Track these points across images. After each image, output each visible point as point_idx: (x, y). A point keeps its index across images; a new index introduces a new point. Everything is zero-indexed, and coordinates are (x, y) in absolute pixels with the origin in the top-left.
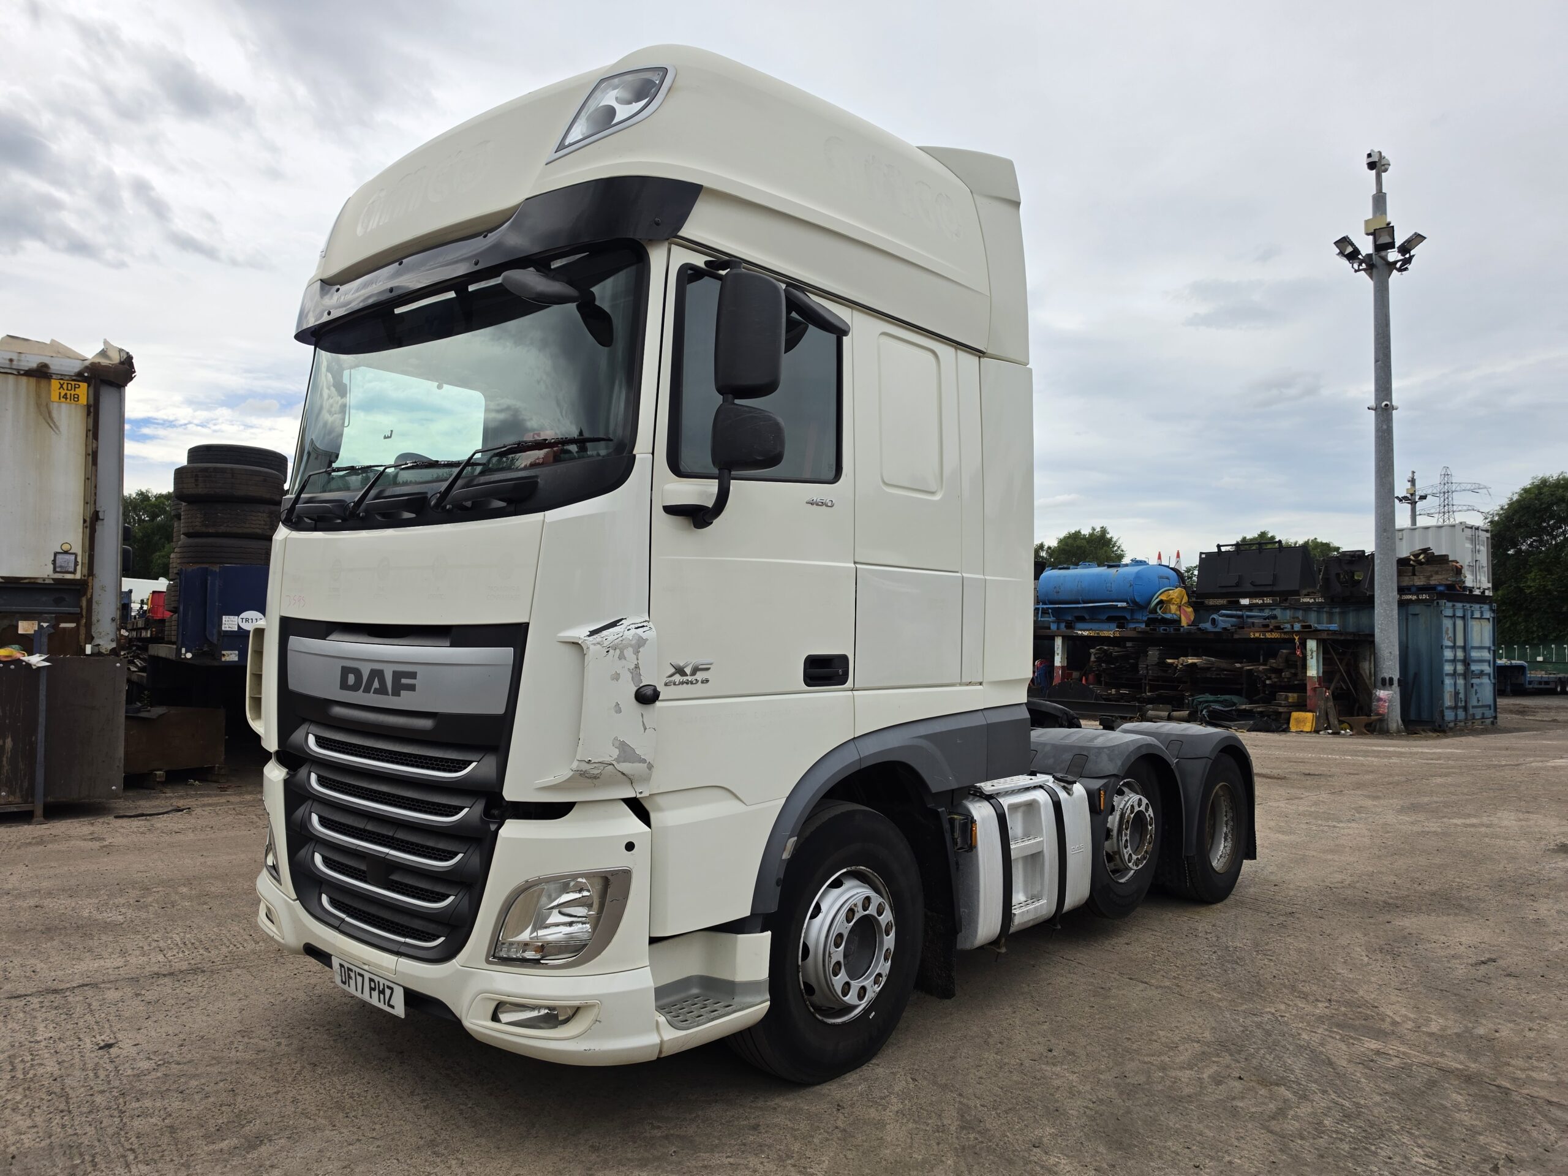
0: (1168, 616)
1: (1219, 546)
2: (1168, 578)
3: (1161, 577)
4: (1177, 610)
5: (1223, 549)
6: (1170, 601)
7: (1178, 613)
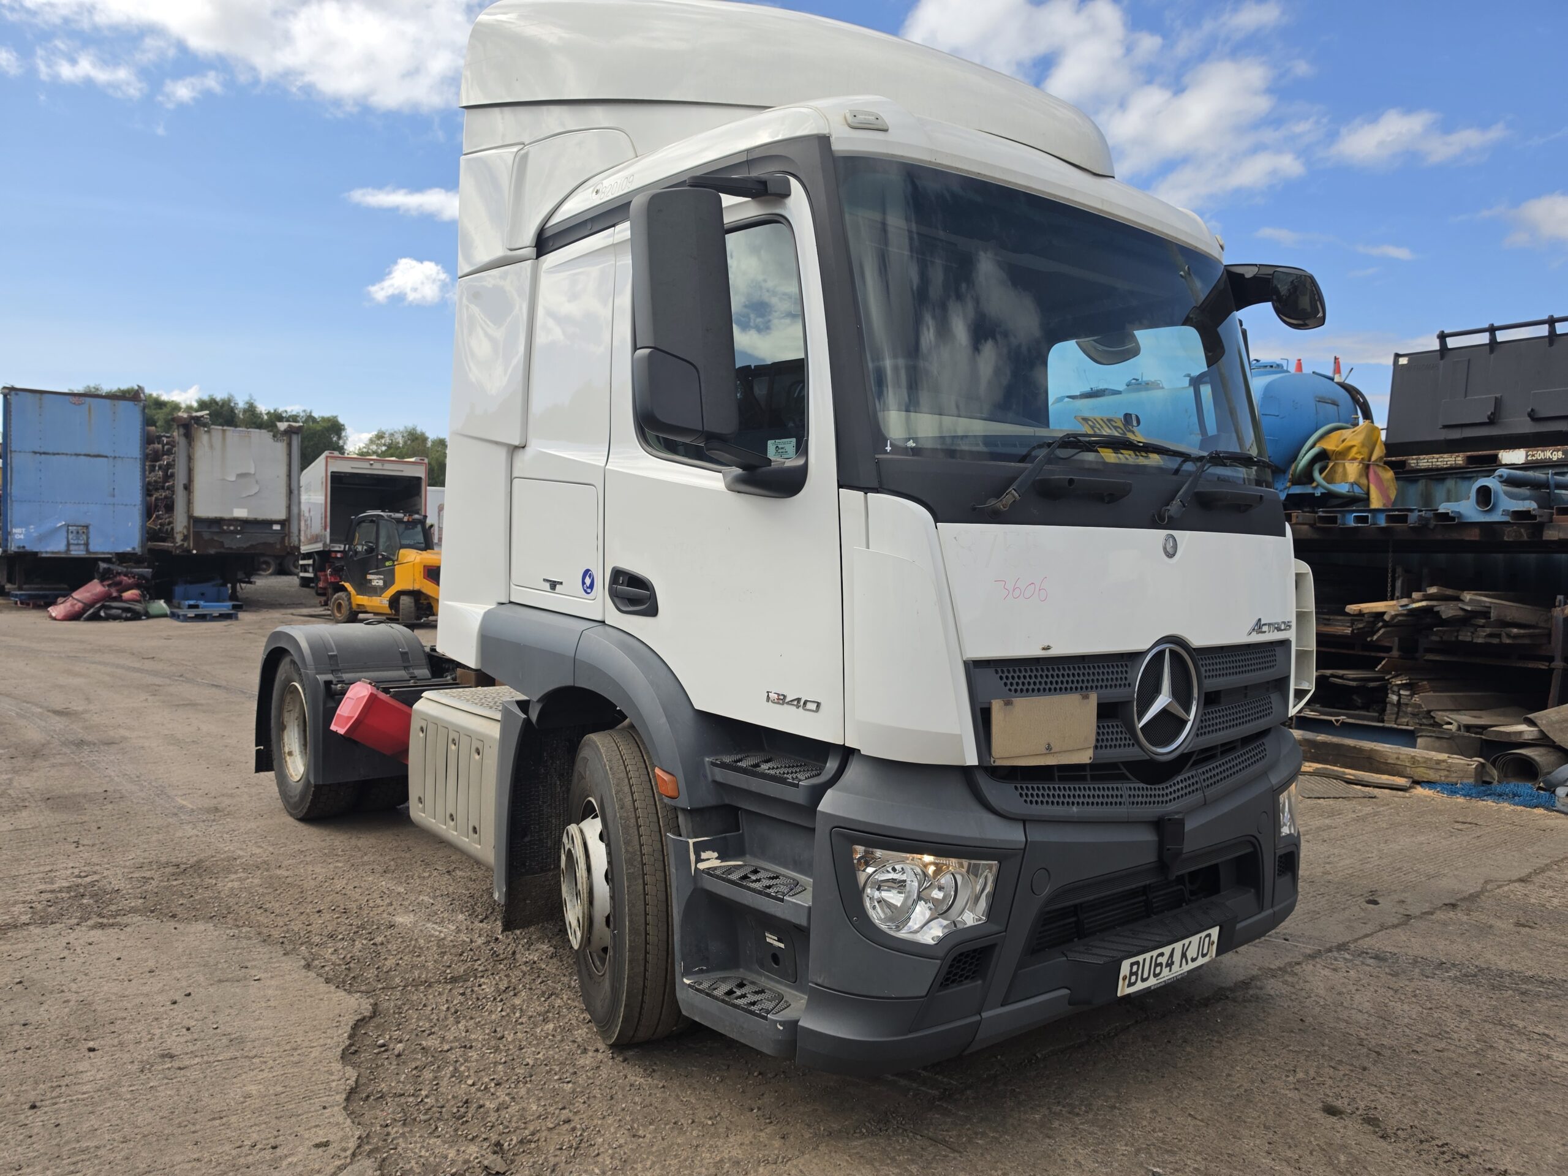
0: (1342, 488)
1: (1442, 337)
2: (1334, 403)
3: (1321, 400)
4: (1360, 476)
5: (1451, 343)
6: (1343, 454)
7: (1364, 481)
